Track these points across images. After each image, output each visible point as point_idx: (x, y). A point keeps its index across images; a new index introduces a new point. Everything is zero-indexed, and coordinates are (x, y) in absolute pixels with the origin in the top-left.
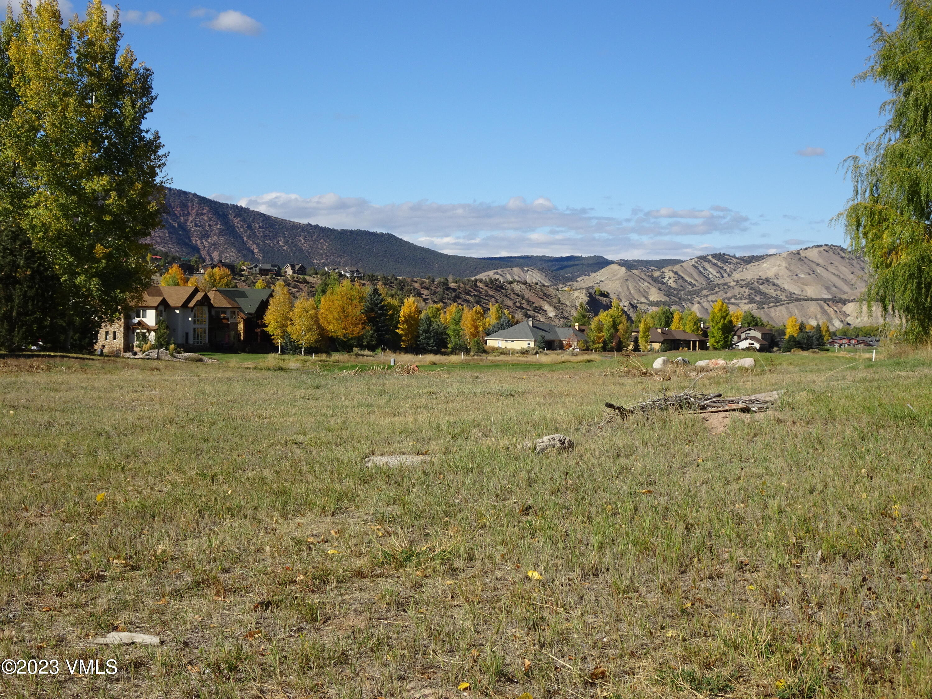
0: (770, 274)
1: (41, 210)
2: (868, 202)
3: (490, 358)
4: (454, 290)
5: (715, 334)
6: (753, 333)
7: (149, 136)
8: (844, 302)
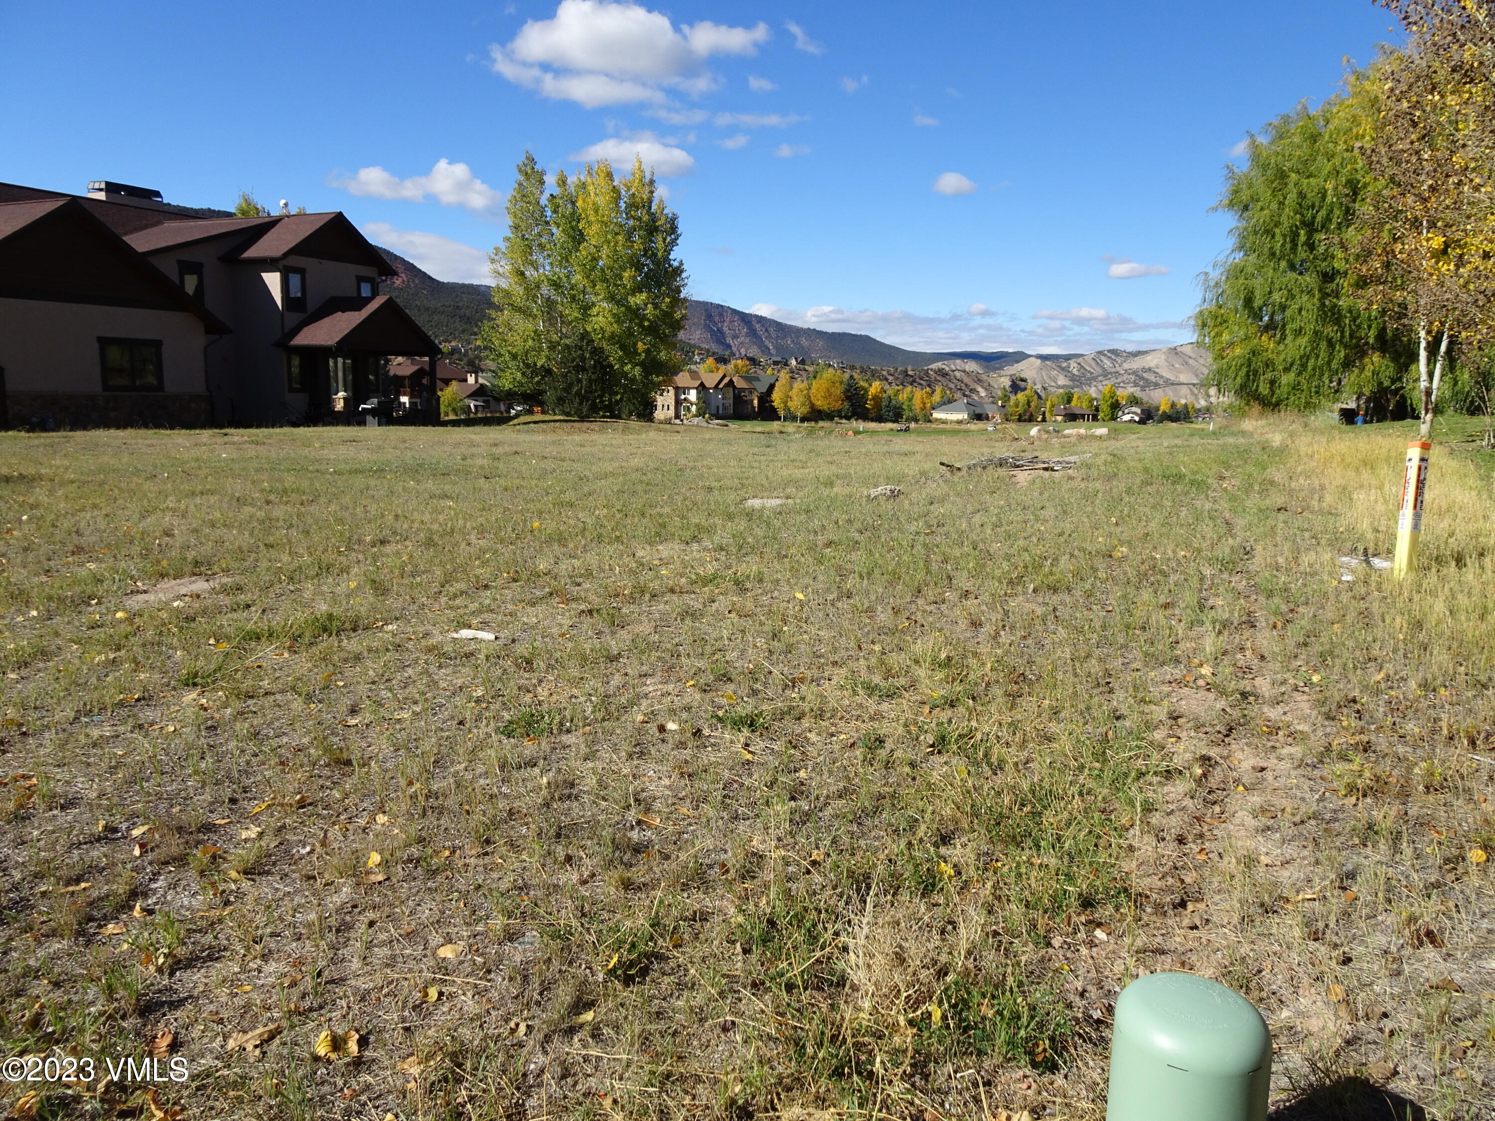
0: (1152, 364)
1: (600, 318)
2: (1214, 308)
3: (934, 426)
4: (912, 376)
5: (1105, 408)
6: (1134, 409)
7: (676, 264)
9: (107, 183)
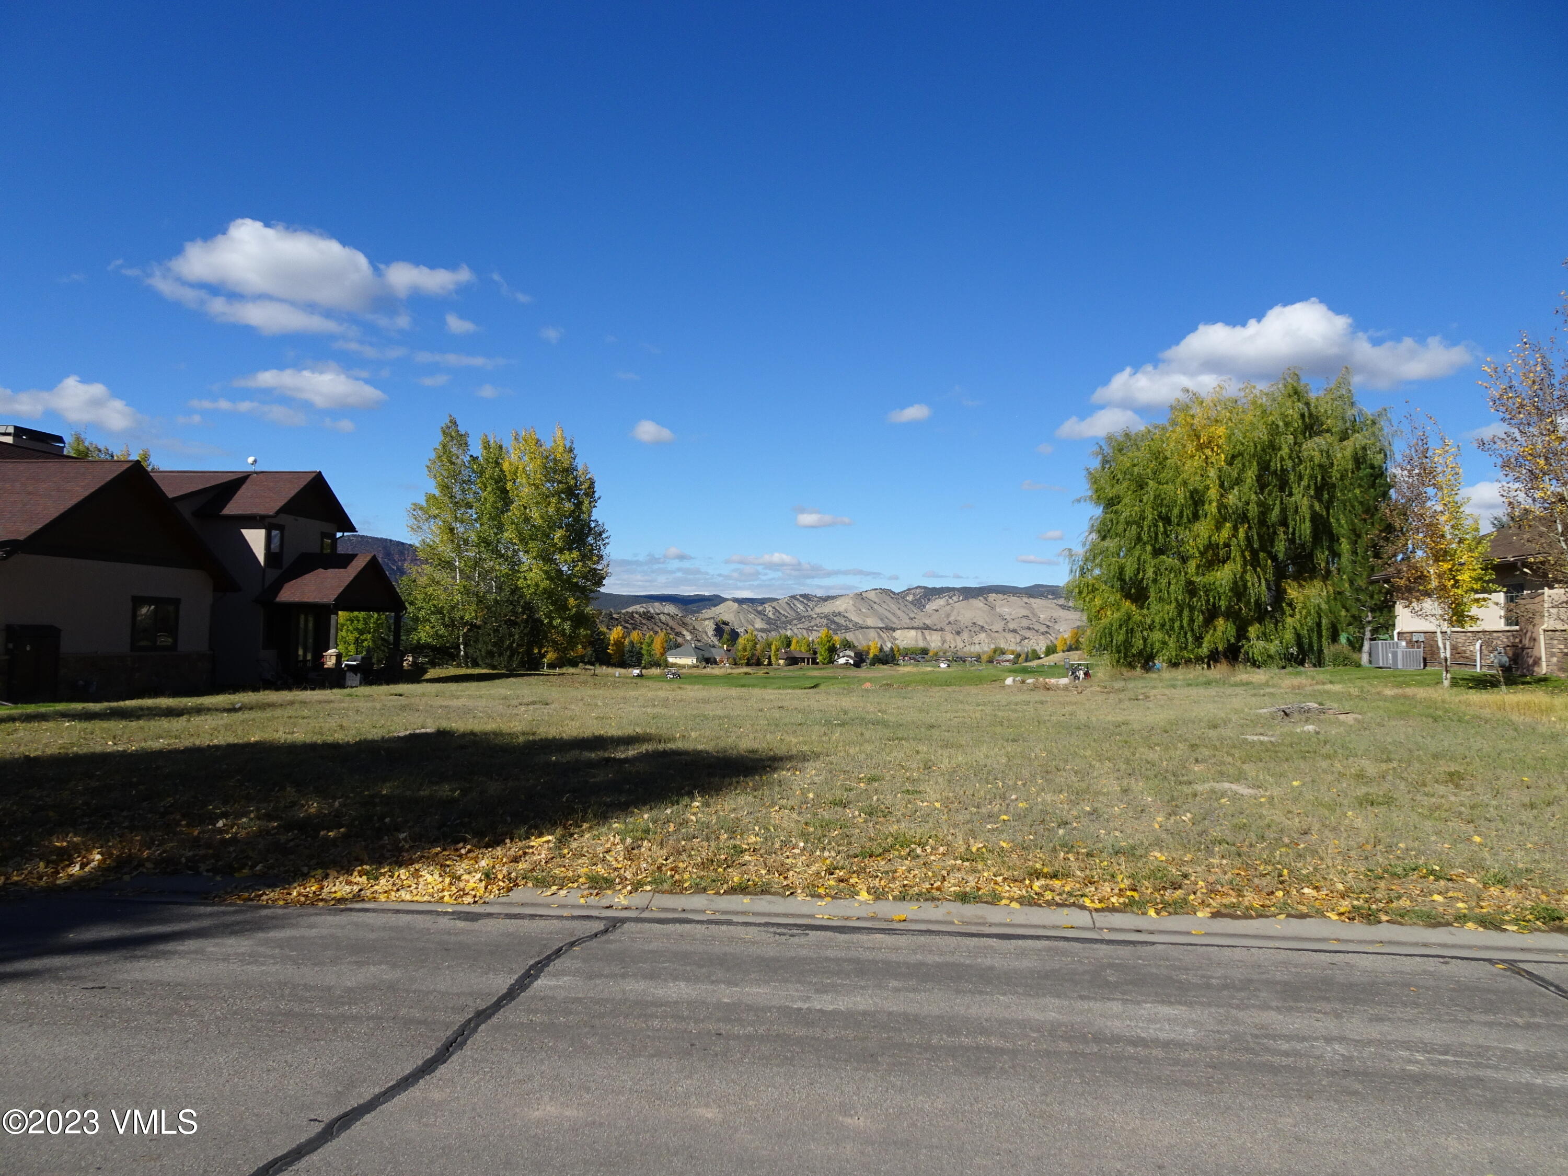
0: (841, 609)
3: (677, 671)
4: (617, 619)
5: (823, 653)
6: (848, 652)
8: (894, 630)
9: (16, 428)
